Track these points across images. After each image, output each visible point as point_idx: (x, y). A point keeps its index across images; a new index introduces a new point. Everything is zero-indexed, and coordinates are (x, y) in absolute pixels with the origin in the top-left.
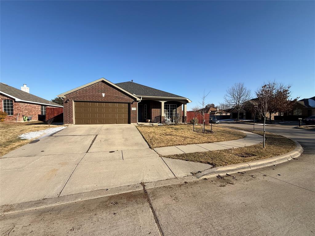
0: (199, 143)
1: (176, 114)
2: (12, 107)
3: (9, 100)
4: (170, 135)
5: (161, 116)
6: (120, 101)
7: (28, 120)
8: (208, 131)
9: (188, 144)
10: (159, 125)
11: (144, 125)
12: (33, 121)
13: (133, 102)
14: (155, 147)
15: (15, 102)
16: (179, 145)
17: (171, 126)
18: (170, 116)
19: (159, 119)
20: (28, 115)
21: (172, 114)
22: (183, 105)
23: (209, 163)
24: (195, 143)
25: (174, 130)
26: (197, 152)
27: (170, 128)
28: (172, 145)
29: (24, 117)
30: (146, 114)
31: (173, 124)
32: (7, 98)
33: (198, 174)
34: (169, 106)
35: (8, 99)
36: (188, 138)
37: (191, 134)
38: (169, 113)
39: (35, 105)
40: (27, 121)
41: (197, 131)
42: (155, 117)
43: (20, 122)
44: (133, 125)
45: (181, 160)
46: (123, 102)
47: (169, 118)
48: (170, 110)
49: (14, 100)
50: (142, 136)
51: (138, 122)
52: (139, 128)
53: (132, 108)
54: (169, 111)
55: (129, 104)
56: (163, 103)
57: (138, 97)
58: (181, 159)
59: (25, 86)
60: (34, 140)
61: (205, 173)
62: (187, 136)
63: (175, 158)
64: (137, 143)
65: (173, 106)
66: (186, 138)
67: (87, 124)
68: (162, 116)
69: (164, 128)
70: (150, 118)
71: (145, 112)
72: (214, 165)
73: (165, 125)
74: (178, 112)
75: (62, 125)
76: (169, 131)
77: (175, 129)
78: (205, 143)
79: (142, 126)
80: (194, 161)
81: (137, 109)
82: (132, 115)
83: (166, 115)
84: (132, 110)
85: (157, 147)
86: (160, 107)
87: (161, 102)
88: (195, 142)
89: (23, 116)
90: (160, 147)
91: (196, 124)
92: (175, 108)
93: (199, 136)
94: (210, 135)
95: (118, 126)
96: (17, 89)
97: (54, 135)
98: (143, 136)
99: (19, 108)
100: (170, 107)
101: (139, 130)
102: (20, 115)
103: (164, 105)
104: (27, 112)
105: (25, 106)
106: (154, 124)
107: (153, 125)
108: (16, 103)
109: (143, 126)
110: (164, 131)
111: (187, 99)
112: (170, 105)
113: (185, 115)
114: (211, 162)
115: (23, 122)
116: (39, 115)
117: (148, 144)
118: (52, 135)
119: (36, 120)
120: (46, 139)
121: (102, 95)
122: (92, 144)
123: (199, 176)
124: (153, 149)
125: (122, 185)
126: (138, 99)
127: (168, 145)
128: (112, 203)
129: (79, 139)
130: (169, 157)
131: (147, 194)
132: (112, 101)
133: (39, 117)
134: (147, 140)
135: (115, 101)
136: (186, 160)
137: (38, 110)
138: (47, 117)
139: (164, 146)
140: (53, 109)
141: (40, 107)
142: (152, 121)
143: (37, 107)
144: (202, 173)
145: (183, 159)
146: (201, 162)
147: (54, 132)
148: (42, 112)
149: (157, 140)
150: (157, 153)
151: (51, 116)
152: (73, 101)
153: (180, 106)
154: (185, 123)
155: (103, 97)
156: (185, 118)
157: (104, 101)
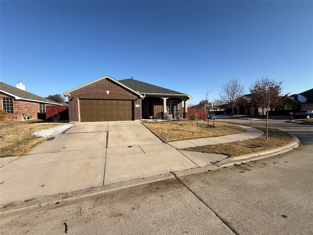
0: (207, 137)
1: (177, 110)
2: (12, 105)
3: (9, 98)
4: (178, 130)
7: (28, 118)
8: (210, 126)
10: (162, 121)
15: (15, 100)
16: (190, 139)
17: (174, 122)
18: (171, 112)
19: (162, 115)
21: (172, 111)
23: (223, 154)
25: (178, 126)
27: (175, 124)
28: (183, 139)
29: (25, 116)
32: (6, 96)
33: (217, 163)
34: (170, 102)
35: (8, 97)
36: (195, 132)
37: (196, 129)
38: (170, 110)
39: (34, 103)
40: (27, 119)
41: (201, 126)
42: (157, 114)
43: (21, 120)
44: (137, 122)
46: (127, 99)
47: (170, 115)
48: (171, 106)
49: (14, 98)
51: (142, 118)
52: (145, 125)
53: (136, 105)
54: (170, 108)
55: (133, 101)
56: (165, 100)
57: (141, 94)
59: (20, 83)
61: (224, 162)
62: (193, 131)
65: (174, 103)
66: (193, 133)
67: (92, 121)
68: (164, 112)
69: (169, 124)
70: (152, 115)
71: (147, 109)
72: (229, 156)
73: (168, 121)
74: (179, 108)
75: (67, 122)
76: (174, 126)
77: (180, 125)
78: (212, 137)
79: (147, 122)
81: (140, 106)
82: (135, 112)
83: (168, 111)
84: (136, 106)
86: (162, 104)
87: (163, 99)
88: (203, 136)
89: (23, 114)
90: (173, 141)
92: (176, 105)
93: (205, 131)
94: (214, 130)
95: (124, 123)
99: (19, 107)
100: (171, 104)
101: (146, 127)
102: (20, 113)
104: (27, 110)
105: (24, 104)
106: (157, 120)
108: (16, 101)
110: (170, 127)
111: (188, 96)
113: (186, 111)
114: (225, 153)
115: (24, 120)
116: (38, 113)
117: (160, 139)
118: (64, 133)
119: (35, 118)
120: (60, 136)
121: (106, 93)
122: (107, 140)
123: (219, 165)
124: (167, 144)
125: (155, 175)
126: (141, 96)
127: (179, 139)
128: (154, 188)
129: (93, 135)
130: (185, 150)
131: (180, 181)
132: (116, 98)
133: (38, 115)
134: (158, 136)
135: (119, 98)
136: (203, 152)
137: (37, 109)
138: (47, 115)
139: (176, 141)
140: (53, 107)
141: (39, 105)
142: (154, 118)
143: (36, 106)
144: (221, 162)
145: (199, 152)
146: (216, 153)
147: (65, 129)
148: (41, 110)
149: (167, 135)
150: (173, 147)
151: (51, 114)
152: (78, 99)
153: (181, 102)
154: (186, 118)
155: (108, 94)
156: (186, 114)
157: (108, 98)
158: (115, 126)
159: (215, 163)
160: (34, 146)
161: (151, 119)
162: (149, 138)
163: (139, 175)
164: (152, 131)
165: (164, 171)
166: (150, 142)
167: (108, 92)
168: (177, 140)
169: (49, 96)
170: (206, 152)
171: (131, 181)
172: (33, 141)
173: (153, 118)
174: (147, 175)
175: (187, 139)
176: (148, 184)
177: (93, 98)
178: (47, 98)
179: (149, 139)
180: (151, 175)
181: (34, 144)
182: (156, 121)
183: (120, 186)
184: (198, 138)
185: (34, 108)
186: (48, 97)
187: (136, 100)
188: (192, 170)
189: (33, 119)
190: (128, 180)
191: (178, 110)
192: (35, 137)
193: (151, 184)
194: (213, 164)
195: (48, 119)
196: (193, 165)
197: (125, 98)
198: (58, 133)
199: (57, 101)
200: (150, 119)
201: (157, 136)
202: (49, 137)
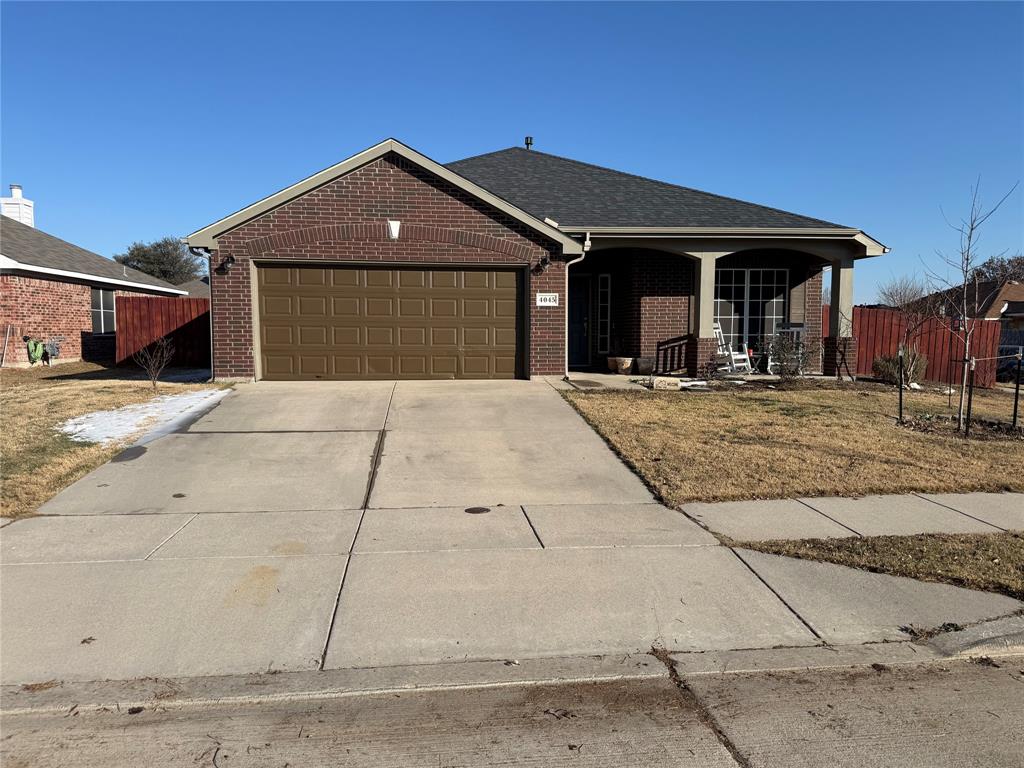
0: (937, 490)
1: (785, 323)
4: (762, 440)
5: (692, 340)
6: (478, 261)
7: (45, 357)
8: (991, 424)
9: (872, 491)
10: (684, 389)
11: (598, 384)
13: (544, 262)
17: (758, 395)
18: (746, 335)
19: (686, 355)
21: (758, 326)
22: (827, 271)
23: (1002, 590)
24: (912, 489)
25: (777, 417)
26: (932, 536)
27: (755, 406)
28: (779, 491)
29: (31, 344)
30: (604, 325)
31: (766, 384)
33: (943, 634)
34: (741, 278)
36: (872, 458)
37: (885, 441)
38: (741, 322)
39: (68, 286)
41: (925, 422)
42: (660, 344)
43: (16, 366)
44: (543, 386)
45: (842, 567)
46: (492, 262)
47: (740, 350)
48: (747, 300)
50: (605, 444)
51: (571, 370)
52: (582, 403)
53: (539, 296)
55: (524, 278)
56: (708, 261)
57: (568, 234)
58: (839, 562)
59: (17, 193)
61: (983, 636)
62: (861, 447)
63: (806, 557)
65: (768, 277)
66: (854, 459)
67: (318, 378)
68: (702, 335)
69: (721, 402)
70: (633, 350)
71: (604, 315)
73: (719, 388)
74: (797, 314)
75: (205, 379)
76: (749, 418)
77: (787, 412)
78: (973, 488)
79: (591, 391)
80: (916, 577)
81: (562, 300)
82: (535, 332)
83: (726, 329)
84: (539, 304)
85: (699, 499)
86: (691, 287)
87: (700, 260)
88: (915, 484)
89: (26, 339)
91: (915, 385)
92: (781, 291)
93: (938, 453)
94: (1006, 450)
95: (471, 389)
99: (9, 302)
100: (748, 286)
101: (581, 414)
102: (13, 333)
103: (717, 272)
105: (31, 289)
106: (657, 380)
109: (598, 392)
110: (722, 421)
111: (859, 238)
112: (748, 273)
113: (845, 330)
114: (1018, 586)
115: (26, 365)
116: (84, 335)
117: (647, 484)
118: (183, 428)
119: (71, 357)
120: (168, 443)
121: (387, 229)
122: (373, 475)
123: (949, 645)
124: (680, 510)
125: (568, 653)
126: (570, 247)
127: (758, 491)
128: (547, 712)
129: (308, 446)
130: (774, 549)
131: (693, 697)
132: (437, 260)
133: (84, 344)
134: (637, 464)
135: (451, 259)
136: (873, 570)
137: (78, 314)
138: (120, 341)
139: (734, 498)
140: (144, 306)
141: (87, 295)
142: (642, 366)
143: (75, 298)
144: (969, 634)
145: (852, 565)
146: (959, 582)
147: (188, 413)
148: (96, 318)
149: (691, 462)
150: (706, 528)
151: (137, 338)
152: (251, 263)
153: (812, 275)
154: (839, 375)
155: (393, 240)
156: (845, 348)
157: (396, 261)
158: (421, 405)
159: (930, 634)
160: (61, 481)
161: (626, 372)
162: (587, 476)
163: (491, 644)
164: (607, 441)
165: (619, 644)
166: (584, 497)
167: (395, 227)
168: (743, 497)
169: (131, 246)
170: (895, 573)
171: (447, 667)
172: (60, 460)
173: (635, 370)
174: (526, 651)
175: (807, 494)
176: (523, 688)
177: (323, 258)
178: (124, 261)
179: (585, 480)
180: (549, 654)
181: (62, 470)
182: (650, 386)
183: (393, 680)
184: (881, 491)
185: (67, 309)
186: (126, 252)
187: (538, 269)
188: (778, 656)
189: (63, 361)
190: (436, 660)
191: (793, 321)
192: (66, 443)
193: (534, 693)
194: (914, 635)
195: (122, 364)
196: (791, 633)
197: (477, 257)
198: (159, 427)
199: (165, 275)
200: (616, 371)
201: (632, 468)
202: (123, 445)
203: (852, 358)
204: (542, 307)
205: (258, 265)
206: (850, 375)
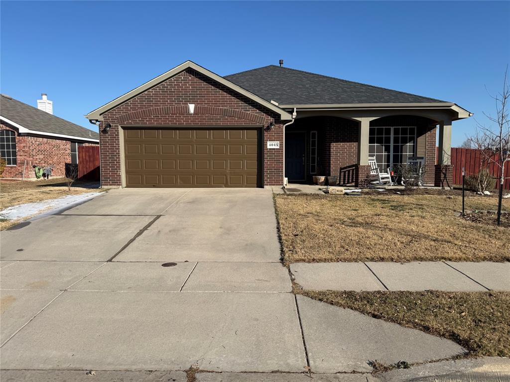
1: (414, 157)
2: (14, 147)
3: (9, 130)
5: (357, 166)
6: (236, 125)
7: (44, 175)
10: (345, 194)
11: (300, 190)
12: (55, 177)
13: (271, 124)
14: (297, 261)
15: (19, 135)
16: (382, 259)
17: (385, 198)
18: (391, 163)
19: (355, 175)
20: (43, 165)
21: (398, 159)
24: (443, 258)
27: (378, 203)
28: (356, 256)
29: (37, 169)
30: (313, 159)
31: (397, 191)
32: (4, 127)
34: (388, 132)
35: (8, 128)
38: (388, 156)
39: (58, 141)
40: (42, 178)
42: (341, 169)
43: (29, 180)
44: (270, 191)
46: (243, 125)
48: (392, 145)
49: (17, 129)
53: (269, 143)
54: (387, 149)
55: (260, 132)
56: (365, 123)
57: (283, 109)
59: (45, 97)
60: (22, 221)
64: (251, 244)
65: (404, 131)
68: (362, 163)
70: (326, 173)
71: (314, 153)
73: (367, 193)
74: (420, 152)
75: (97, 188)
81: (281, 145)
82: (267, 162)
83: (378, 160)
84: (269, 147)
85: (304, 260)
86: (357, 138)
87: (361, 122)
89: (34, 167)
91: (487, 193)
92: (412, 139)
96: (28, 107)
97: (65, 213)
98: (278, 223)
99: (26, 149)
100: (392, 136)
101: (275, 208)
102: (28, 164)
103: (371, 130)
104: (42, 157)
105: (37, 143)
106: (332, 189)
107: (327, 192)
108: (21, 138)
109: (294, 195)
111: (454, 108)
112: (392, 129)
113: (447, 161)
115: (34, 179)
116: (66, 165)
118: (61, 212)
119: (60, 175)
121: (188, 109)
126: (285, 116)
132: (214, 124)
133: (66, 169)
134: (284, 238)
135: (221, 124)
137: (64, 154)
138: (80, 168)
141: (69, 145)
142: (330, 181)
143: (62, 147)
147: (70, 205)
151: (88, 166)
152: (120, 127)
153: (430, 130)
154: (443, 186)
155: (191, 114)
156: (446, 171)
157: (192, 125)
161: (321, 184)
167: (192, 108)
173: (326, 183)
177: (155, 124)
185: (57, 152)
187: (268, 128)
191: (418, 156)
195: (81, 179)
197: (235, 122)
200: (316, 184)
203: (450, 176)
204: (270, 149)
205: (124, 128)
206: (449, 186)
